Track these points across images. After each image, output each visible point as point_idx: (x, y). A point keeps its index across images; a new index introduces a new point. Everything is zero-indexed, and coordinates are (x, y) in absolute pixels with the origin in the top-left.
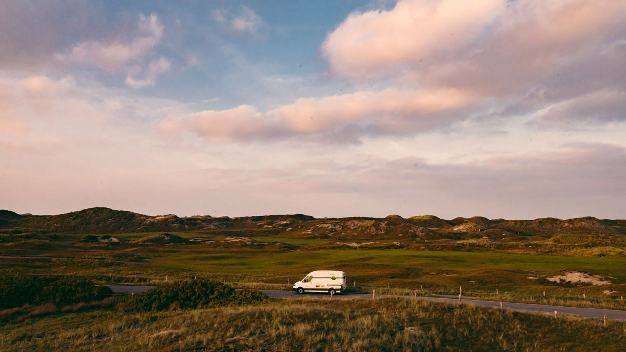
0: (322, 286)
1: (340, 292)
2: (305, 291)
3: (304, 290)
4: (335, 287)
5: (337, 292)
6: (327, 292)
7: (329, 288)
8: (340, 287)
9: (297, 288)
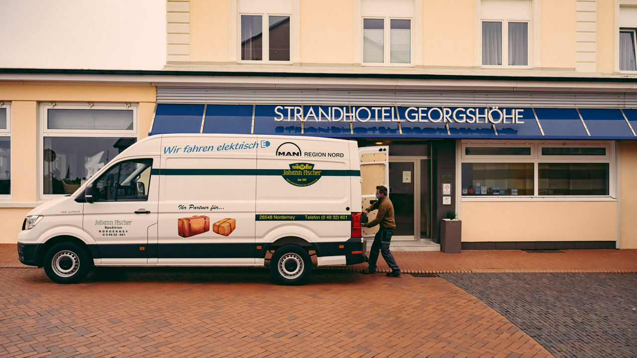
0: (218, 229)
1: (340, 260)
2: (98, 262)
3: (87, 252)
4: (311, 233)
5: (323, 261)
6: (259, 262)
7: (270, 238)
8: (341, 232)
9: (42, 240)
